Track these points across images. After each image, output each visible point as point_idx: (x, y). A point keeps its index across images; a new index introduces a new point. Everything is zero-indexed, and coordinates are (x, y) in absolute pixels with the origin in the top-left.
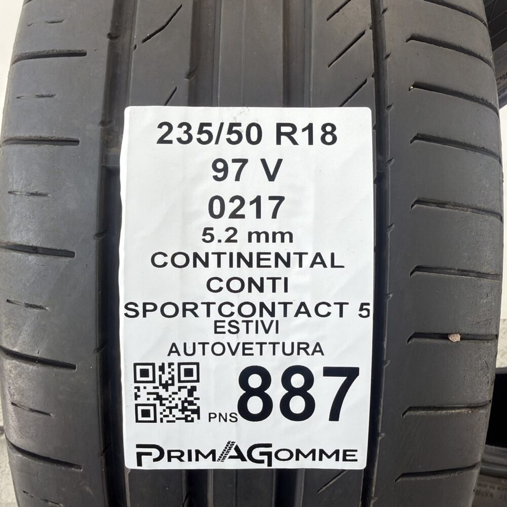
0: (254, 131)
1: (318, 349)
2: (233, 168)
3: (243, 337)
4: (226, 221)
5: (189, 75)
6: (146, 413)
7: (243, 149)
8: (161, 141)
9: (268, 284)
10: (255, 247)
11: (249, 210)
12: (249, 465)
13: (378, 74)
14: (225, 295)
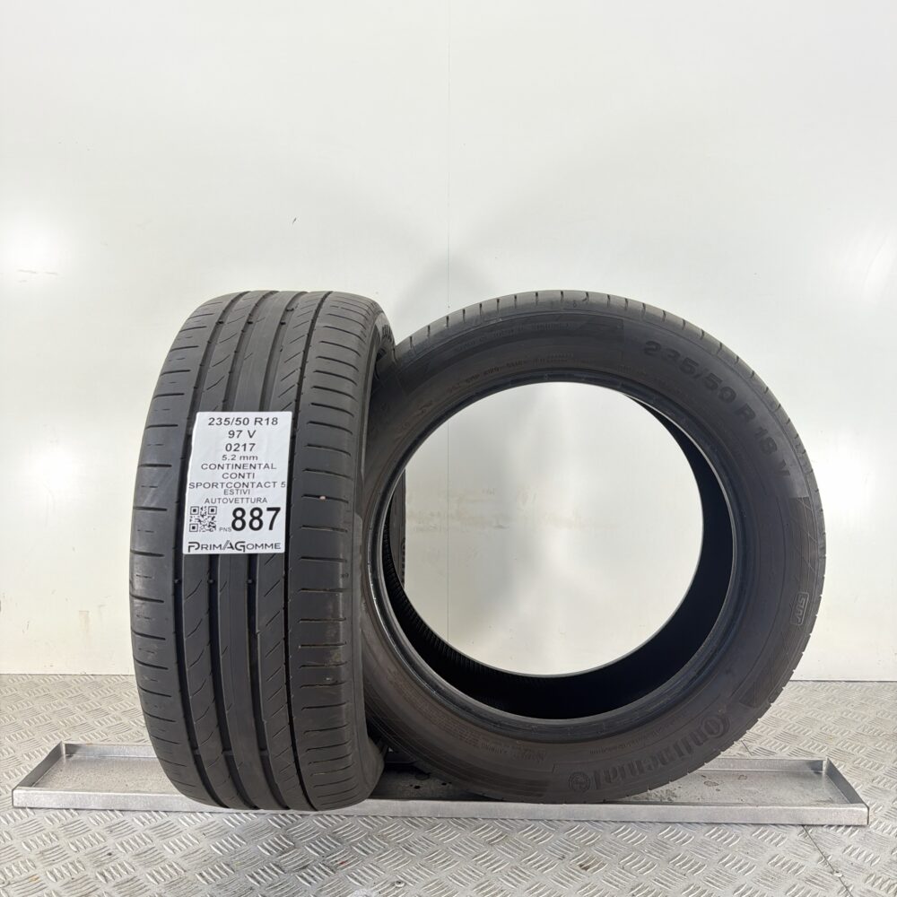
0: (246, 421)
1: (265, 500)
2: (236, 434)
3: (235, 496)
4: (232, 452)
5: (224, 401)
6: (194, 528)
7: (242, 427)
8: (210, 424)
9: (246, 476)
10: (242, 462)
11: (241, 448)
12: (235, 552)
13: (298, 400)
14: (229, 480)
